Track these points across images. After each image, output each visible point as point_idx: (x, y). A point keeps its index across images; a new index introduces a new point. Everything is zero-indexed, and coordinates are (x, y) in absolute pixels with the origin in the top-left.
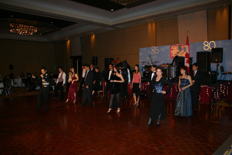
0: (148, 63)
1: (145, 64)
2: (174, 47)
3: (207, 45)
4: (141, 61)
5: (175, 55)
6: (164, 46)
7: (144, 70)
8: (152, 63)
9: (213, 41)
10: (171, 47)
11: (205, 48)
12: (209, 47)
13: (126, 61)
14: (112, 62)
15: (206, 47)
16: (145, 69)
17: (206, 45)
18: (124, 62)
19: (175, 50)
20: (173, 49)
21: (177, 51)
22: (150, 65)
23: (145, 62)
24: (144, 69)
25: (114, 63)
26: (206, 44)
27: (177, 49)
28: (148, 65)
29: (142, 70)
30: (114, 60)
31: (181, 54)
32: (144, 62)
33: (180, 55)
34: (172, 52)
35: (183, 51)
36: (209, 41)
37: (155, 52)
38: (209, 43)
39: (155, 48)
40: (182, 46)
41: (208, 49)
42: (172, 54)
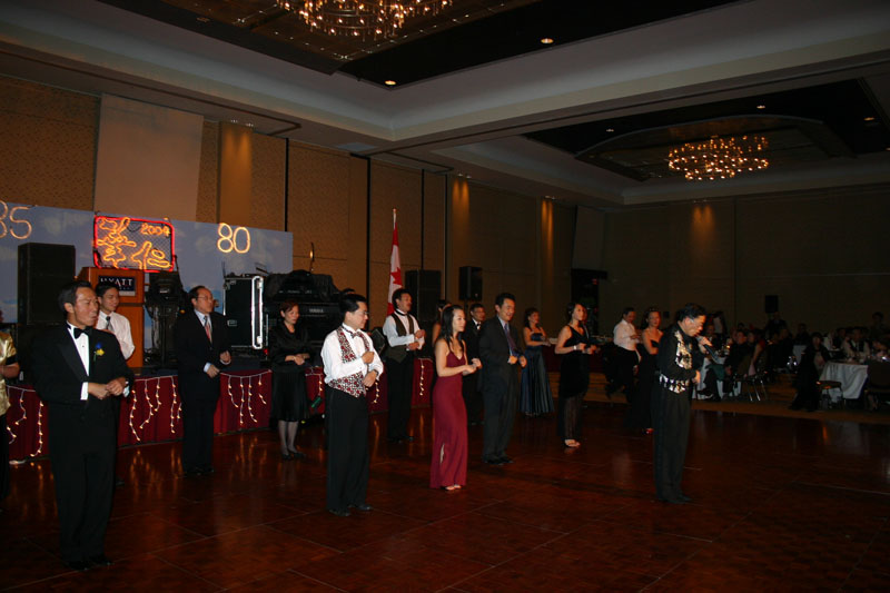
2: (111, 226)
3: (228, 238)
5: (116, 257)
6: (60, 210)
9: (244, 229)
10: (95, 223)
11: (221, 245)
12: (234, 245)
15: (226, 245)
17: (224, 238)
19: (115, 236)
20: (104, 234)
21: (124, 242)
26: (226, 232)
27: (123, 234)
31: (141, 257)
33: (135, 258)
34: (100, 242)
35: (148, 244)
36: (234, 224)
37: (9, 232)
38: (233, 231)
39: (9, 214)
40: (145, 227)
41: (229, 250)
42: (105, 254)
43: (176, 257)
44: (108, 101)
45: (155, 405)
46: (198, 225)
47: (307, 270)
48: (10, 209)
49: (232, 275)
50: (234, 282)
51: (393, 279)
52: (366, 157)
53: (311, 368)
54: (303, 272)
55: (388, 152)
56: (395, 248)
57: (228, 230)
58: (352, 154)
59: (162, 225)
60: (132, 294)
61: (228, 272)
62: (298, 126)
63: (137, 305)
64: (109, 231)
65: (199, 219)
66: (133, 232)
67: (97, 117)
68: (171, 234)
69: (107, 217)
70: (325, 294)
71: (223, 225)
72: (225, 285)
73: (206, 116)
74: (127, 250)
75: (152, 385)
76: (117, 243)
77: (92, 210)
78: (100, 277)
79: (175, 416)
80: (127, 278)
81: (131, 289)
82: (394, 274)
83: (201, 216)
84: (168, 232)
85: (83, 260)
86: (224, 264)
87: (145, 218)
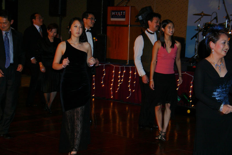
0: (216, 18)
1: (206, 20)
4: (192, 10)
7: (201, 38)
8: (227, 17)
13: (150, 7)
14: (110, 9)
16: (203, 35)
18: (143, 10)
22: (220, 22)
23: (205, 13)
24: (201, 33)
25: (113, 13)
28: (214, 22)
29: (196, 36)
30: (115, 5)
32: (202, 15)
60: (124, 20)
78: (112, 11)
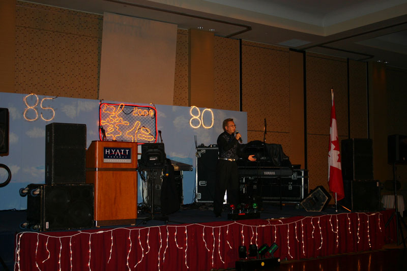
2: (111, 110)
3: (197, 117)
5: (115, 133)
6: (77, 99)
9: (209, 110)
10: (100, 108)
11: (192, 123)
12: (201, 122)
15: (196, 122)
17: (195, 117)
19: (114, 117)
20: (107, 116)
21: (120, 122)
26: (195, 113)
27: (119, 116)
31: (133, 133)
33: (128, 134)
34: (104, 122)
35: (137, 123)
36: (202, 106)
37: (40, 117)
38: (201, 111)
39: (40, 103)
40: (136, 110)
41: (199, 127)
42: (107, 131)
43: (160, 132)
44: (108, 17)
45: (146, 249)
46: (175, 108)
47: (262, 141)
48: (40, 100)
49: (202, 146)
50: (204, 151)
51: (333, 146)
52: (302, 51)
53: (268, 220)
54: (258, 143)
55: (320, 46)
56: (334, 121)
57: (198, 112)
58: (291, 49)
59: (149, 108)
60: (129, 161)
61: (199, 144)
62: (249, 28)
63: (132, 170)
64: (110, 115)
65: (175, 104)
66: (127, 115)
67: (100, 30)
68: (155, 115)
69: (108, 104)
70: (276, 159)
71: (194, 107)
72: (197, 154)
73: (179, 25)
74: (122, 128)
75: (144, 233)
76: (115, 123)
77: (98, 99)
78: (105, 148)
79: (162, 258)
80: (125, 149)
81: (128, 157)
82: (334, 143)
83: (178, 101)
84: (152, 113)
85: (92, 135)
86: (195, 137)
87: (135, 104)
